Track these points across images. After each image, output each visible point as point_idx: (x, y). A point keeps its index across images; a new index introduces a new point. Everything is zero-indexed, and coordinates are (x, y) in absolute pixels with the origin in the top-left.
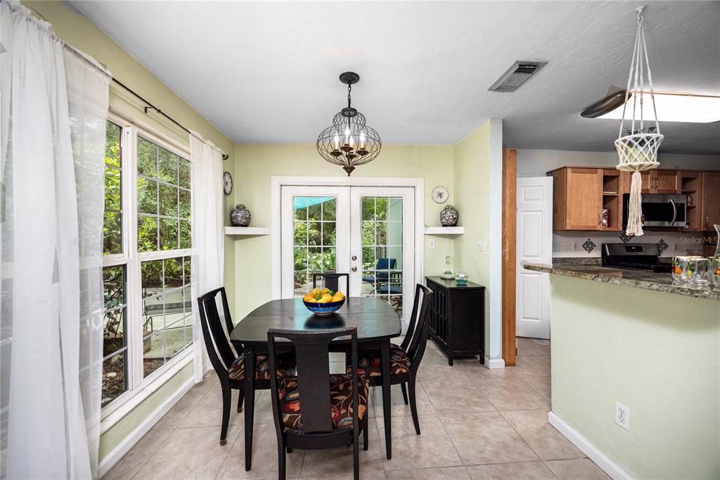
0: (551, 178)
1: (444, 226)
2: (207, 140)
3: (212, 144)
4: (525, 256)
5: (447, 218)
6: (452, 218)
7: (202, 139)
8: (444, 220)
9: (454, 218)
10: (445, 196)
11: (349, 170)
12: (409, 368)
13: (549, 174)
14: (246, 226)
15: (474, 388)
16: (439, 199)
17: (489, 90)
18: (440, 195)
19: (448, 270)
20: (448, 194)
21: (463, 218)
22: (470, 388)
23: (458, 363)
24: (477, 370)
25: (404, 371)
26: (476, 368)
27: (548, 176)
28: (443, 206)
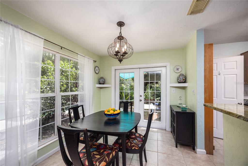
0: (243, 56)
1: (179, 83)
2: (86, 56)
3: (88, 57)
4: (225, 98)
5: (180, 80)
6: (183, 79)
7: (84, 56)
8: (179, 80)
9: (184, 79)
10: (180, 70)
11: (120, 61)
12: (140, 147)
13: (241, 54)
14: (104, 84)
15: (184, 162)
16: (177, 71)
17: (187, 15)
18: (178, 69)
19: (181, 103)
20: (182, 68)
21: (188, 79)
22: (182, 161)
23: (181, 147)
24: (189, 153)
25: (136, 148)
26: (189, 152)
27: (241, 55)
28: (179, 74)
